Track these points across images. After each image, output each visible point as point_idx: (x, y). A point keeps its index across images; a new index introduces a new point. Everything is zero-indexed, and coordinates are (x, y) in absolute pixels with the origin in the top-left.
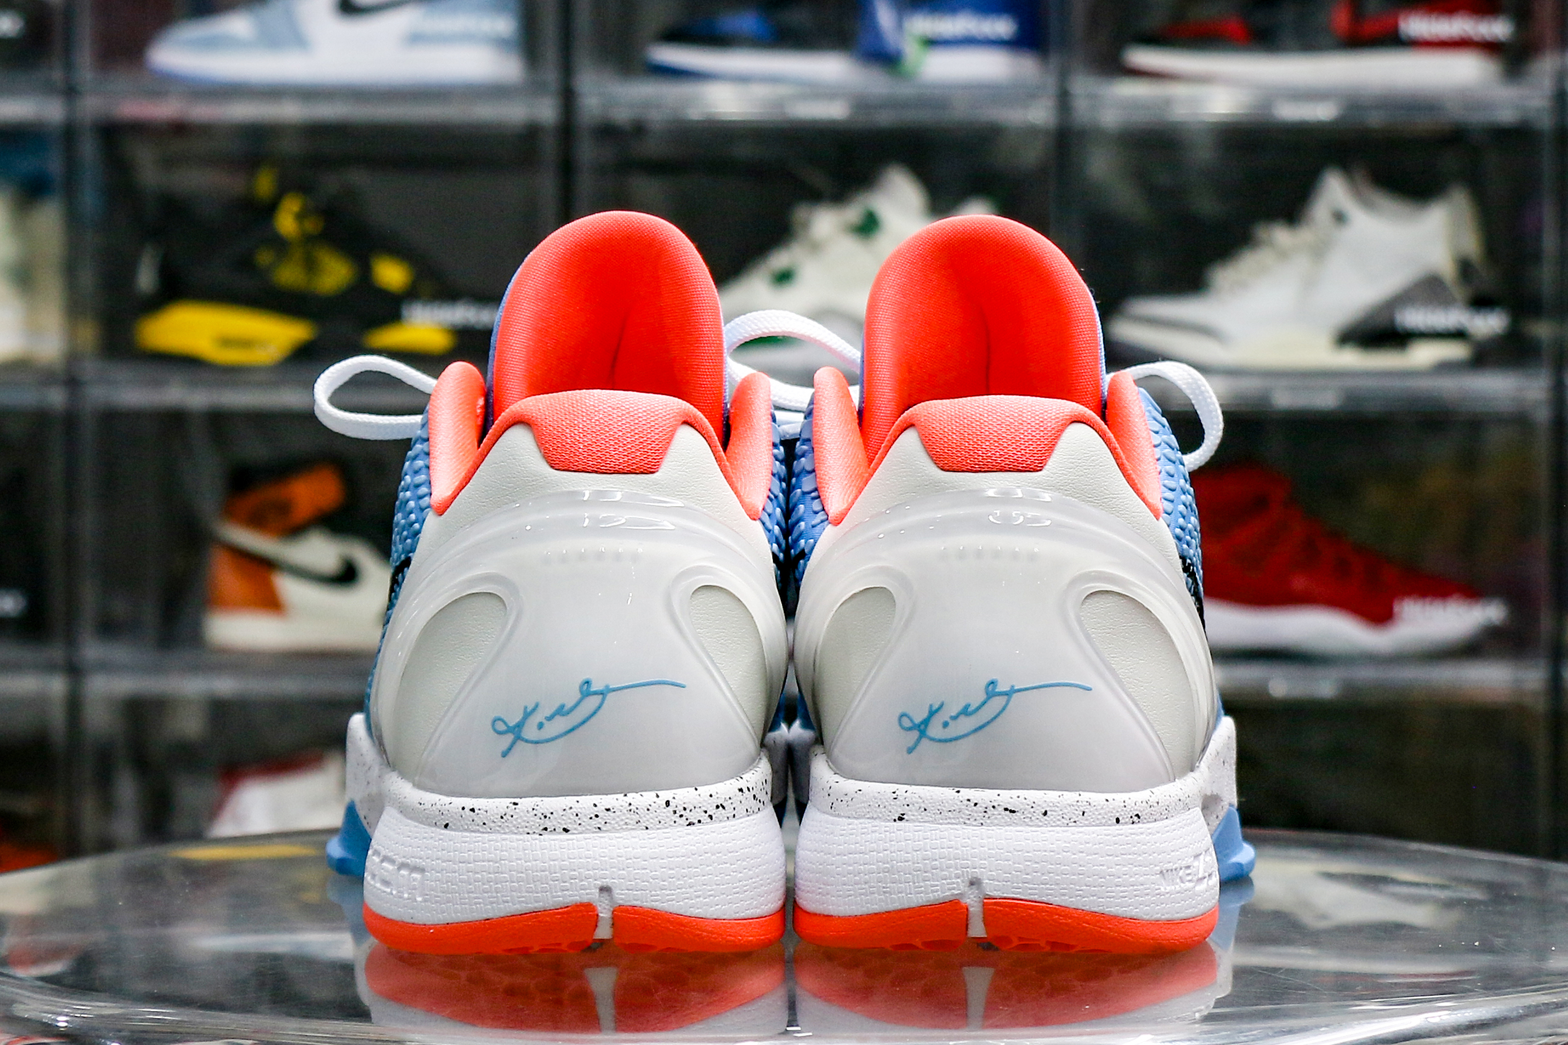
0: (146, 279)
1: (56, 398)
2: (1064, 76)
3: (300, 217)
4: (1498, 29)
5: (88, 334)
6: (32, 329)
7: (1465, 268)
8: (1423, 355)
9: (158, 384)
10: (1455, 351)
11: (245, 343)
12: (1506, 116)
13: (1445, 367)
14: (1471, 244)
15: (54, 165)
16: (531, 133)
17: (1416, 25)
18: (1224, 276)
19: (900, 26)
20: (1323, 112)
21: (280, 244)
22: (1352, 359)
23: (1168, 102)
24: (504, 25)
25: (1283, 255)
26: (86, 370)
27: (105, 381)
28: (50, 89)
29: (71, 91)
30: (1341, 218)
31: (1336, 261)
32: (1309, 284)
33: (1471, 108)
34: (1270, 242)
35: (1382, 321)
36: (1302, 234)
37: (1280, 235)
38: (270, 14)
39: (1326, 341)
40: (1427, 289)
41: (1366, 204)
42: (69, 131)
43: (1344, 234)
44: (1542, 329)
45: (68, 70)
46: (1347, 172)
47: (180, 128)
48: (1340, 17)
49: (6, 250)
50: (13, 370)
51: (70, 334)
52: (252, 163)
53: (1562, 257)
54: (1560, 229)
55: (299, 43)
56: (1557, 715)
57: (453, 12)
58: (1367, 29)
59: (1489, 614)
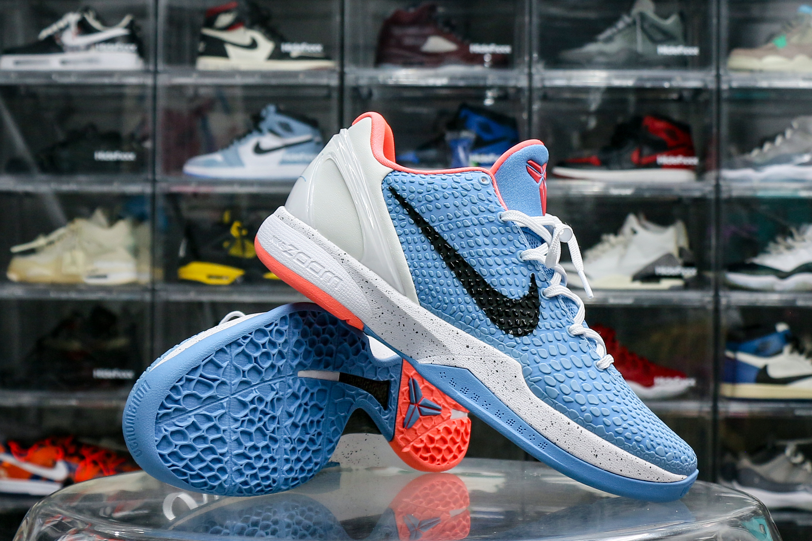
0: (182, 253)
1: (148, 297)
3: (240, 229)
4: (694, 161)
5: (160, 273)
6: (139, 271)
7: (681, 251)
8: (665, 284)
9: (186, 292)
10: (678, 283)
11: (219, 277)
12: (697, 194)
13: (673, 289)
14: (684, 242)
15: (147, 209)
17: (663, 159)
19: (467, 158)
20: (628, 192)
21: (232, 239)
22: (638, 285)
23: (569, 188)
25: (613, 246)
26: (158, 287)
27: (166, 290)
28: (146, 180)
29: (154, 182)
30: (634, 232)
31: (633, 249)
32: (622, 257)
33: (685, 190)
34: (608, 241)
35: (650, 271)
36: (620, 238)
37: (612, 238)
38: (229, 152)
39: (629, 278)
40: (667, 259)
41: (644, 227)
42: (153, 196)
43: (636, 238)
44: (710, 275)
45: (154, 173)
46: (637, 215)
47: (195, 195)
48: (635, 156)
49: (130, 241)
50: (132, 286)
51: (153, 273)
52: (222, 210)
53: (717, 247)
54: (718, 237)
55: (240, 163)
56: (715, 421)
57: (298, 152)
58: (644, 160)
59: (690, 382)
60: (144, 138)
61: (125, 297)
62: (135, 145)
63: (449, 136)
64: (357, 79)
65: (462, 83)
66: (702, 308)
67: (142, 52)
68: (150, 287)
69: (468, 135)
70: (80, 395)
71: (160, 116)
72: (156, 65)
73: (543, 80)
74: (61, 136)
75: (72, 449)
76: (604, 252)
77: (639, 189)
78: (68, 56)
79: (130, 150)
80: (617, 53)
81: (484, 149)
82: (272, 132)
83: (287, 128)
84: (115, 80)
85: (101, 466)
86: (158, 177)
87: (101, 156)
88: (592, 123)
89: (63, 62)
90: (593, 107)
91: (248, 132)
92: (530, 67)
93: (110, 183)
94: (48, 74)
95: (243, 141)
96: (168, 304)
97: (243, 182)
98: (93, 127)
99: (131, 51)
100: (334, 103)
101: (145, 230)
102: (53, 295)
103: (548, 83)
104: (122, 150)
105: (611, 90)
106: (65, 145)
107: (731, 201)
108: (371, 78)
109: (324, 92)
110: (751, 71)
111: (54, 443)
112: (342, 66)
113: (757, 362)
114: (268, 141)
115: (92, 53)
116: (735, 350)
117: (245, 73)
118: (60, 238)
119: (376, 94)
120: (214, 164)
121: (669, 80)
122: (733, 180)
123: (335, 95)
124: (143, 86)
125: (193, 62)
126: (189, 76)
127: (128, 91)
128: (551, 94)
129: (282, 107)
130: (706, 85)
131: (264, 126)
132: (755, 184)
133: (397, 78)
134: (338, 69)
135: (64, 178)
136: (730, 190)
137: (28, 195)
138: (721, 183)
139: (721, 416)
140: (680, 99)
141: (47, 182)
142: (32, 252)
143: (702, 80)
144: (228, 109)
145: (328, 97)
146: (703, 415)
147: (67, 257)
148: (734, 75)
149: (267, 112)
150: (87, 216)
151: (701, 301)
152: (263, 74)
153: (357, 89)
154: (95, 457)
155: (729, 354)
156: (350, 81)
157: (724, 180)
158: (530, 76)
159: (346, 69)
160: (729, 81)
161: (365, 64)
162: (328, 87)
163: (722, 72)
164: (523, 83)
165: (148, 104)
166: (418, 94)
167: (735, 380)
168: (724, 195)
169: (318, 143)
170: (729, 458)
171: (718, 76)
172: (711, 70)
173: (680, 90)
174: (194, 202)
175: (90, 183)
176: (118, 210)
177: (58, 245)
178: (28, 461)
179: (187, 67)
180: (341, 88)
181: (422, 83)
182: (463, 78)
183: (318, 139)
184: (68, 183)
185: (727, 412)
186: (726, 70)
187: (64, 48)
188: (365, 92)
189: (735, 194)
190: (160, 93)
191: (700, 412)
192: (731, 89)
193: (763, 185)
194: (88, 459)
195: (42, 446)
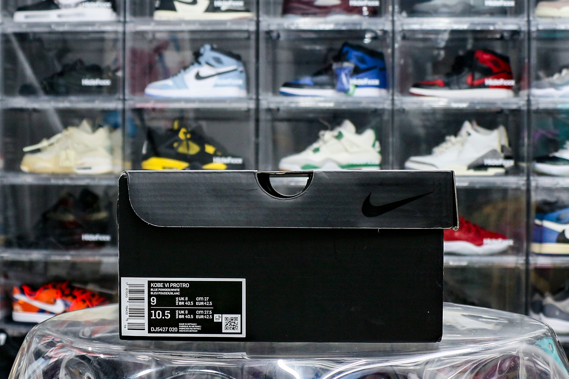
0: (144, 151)
2: (393, 95)
3: (185, 134)
4: (512, 83)
5: (128, 165)
6: (114, 165)
7: (503, 148)
8: (491, 172)
10: (501, 171)
11: (170, 167)
12: (514, 107)
13: (496, 175)
14: (505, 142)
15: (119, 120)
16: (248, 111)
17: (489, 82)
18: (436, 150)
19: (348, 82)
20: (464, 105)
21: (180, 141)
22: (472, 172)
23: (422, 102)
24: (241, 82)
25: (453, 144)
28: (119, 99)
29: (124, 100)
30: (469, 134)
31: (468, 146)
32: (460, 152)
33: (504, 104)
34: (450, 141)
35: (480, 162)
36: (459, 139)
37: (453, 139)
38: (178, 79)
39: (465, 168)
40: (493, 154)
41: (476, 130)
42: (124, 111)
43: (470, 138)
44: (524, 165)
45: (124, 94)
46: (470, 121)
47: (154, 110)
49: (107, 143)
50: (109, 174)
51: (124, 165)
52: (174, 120)
53: (529, 145)
54: (529, 137)
55: (185, 86)
56: (527, 271)
57: (227, 78)
58: (476, 82)
59: (509, 242)
60: (117, 70)
61: (105, 183)
62: (110, 75)
63: (335, 66)
64: (269, 25)
65: (344, 28)
66: (518, 189)
67: (115, 8)
69: (349, 65)
70: (73, 252)
71: (128, 54)
72: (125, 17)
73: (402, 25)
74: (59, 68)
75: (67, 291)
76: (447, 148)
77: (472, 103)
78: (63, 11)
79: (108, 78)
80: (456, 5)
81: (360, 75)
82: (208, 63)
83: (218, 61)
84: (96, 28)
85: (88, 303)
86: (127, 97)
87: (86, 82)
88: (442, 54)
89: (59, 16)
90: (442, 44)
91: (192, 64)
92: (393, 15)
93: (93, 101)
94: (49, 25)
95: (188, 70)
97: (187, 100)
98: (81, 62)
99: (107, 7)
100: (252, 43)
101: (118, 134)
102: (53, 182)
103: (406, 28)
104: (102, 78)
106: (61, 74)
107: (538, 112)
108: (279, 25)
109: (245, 35)
110: (553, 17)
111: (54, 287)
112: (258, 16)
113: (557, 227)
114: (205, 70)
115: (80, 9)
116: (541, 219)
117: (188, 22)
118: (58, 141)
119: (283, 37)
120: (167, 87)
121: (493, 24)
122: (540, 96)
123: (253, 37)
124: (116, 32)
125: (151, 15)
126: (148, 24)
127: (106, 36)
128: (408, 35)
129: (215, 46)
130: (520, 28)
131: (201, 59)
132: (556, 99)
133: (297, 24)
134: (255, 18)
135: (60, 98)
136: (538, 103)
137: (35, 110)
138: (532, 98)
139: (532, 267)
140: (502, 38)
141: (49, 101)
142: (38, 151)
143: (517, 24)
144: (178, 48)
145: (248, 38)
146: (519, 266)
147: (63, 154)
148: (540, 20)
149: (205, 50)
150: (77, 125)
151: (517, 184)
152: (201, 23)
153: (269, 33)
154: (83, 296)
155: (538, 222)
156: (264, 27)
157: (534, 96)
158: (393, 22)
159: (261, 19)
160: (537, 25)
161: (275, 14)
162: (248, 31)
163: (531, 18)
164: (388, 27)
165: (120, 45)
166: (313, 36)
167: (541, 241)
168: (534, 108)
169: (241, 72)
170: (537, 297)
171: (529, 22)
172: (523, 17)
173: (502, 32)
174: (153, 115)
175: (79, 102)
176: (99, 121)
177: (57, 146)
178: (36, 299)
179: (147, 18)
180: (257, 32)
181: (316, 28)
182: (344, 24)
183: (241, 68)
184: (63, 102)
185: (536, 264)
186: (534, 17)
187: (60, 6)
188: (274, 35)
189: (542, 106)
190: (128, 37)
191: (517, 263)
192: (538, 31)
193: (562, 100)
194: (79, 298)
195: (45, 288)
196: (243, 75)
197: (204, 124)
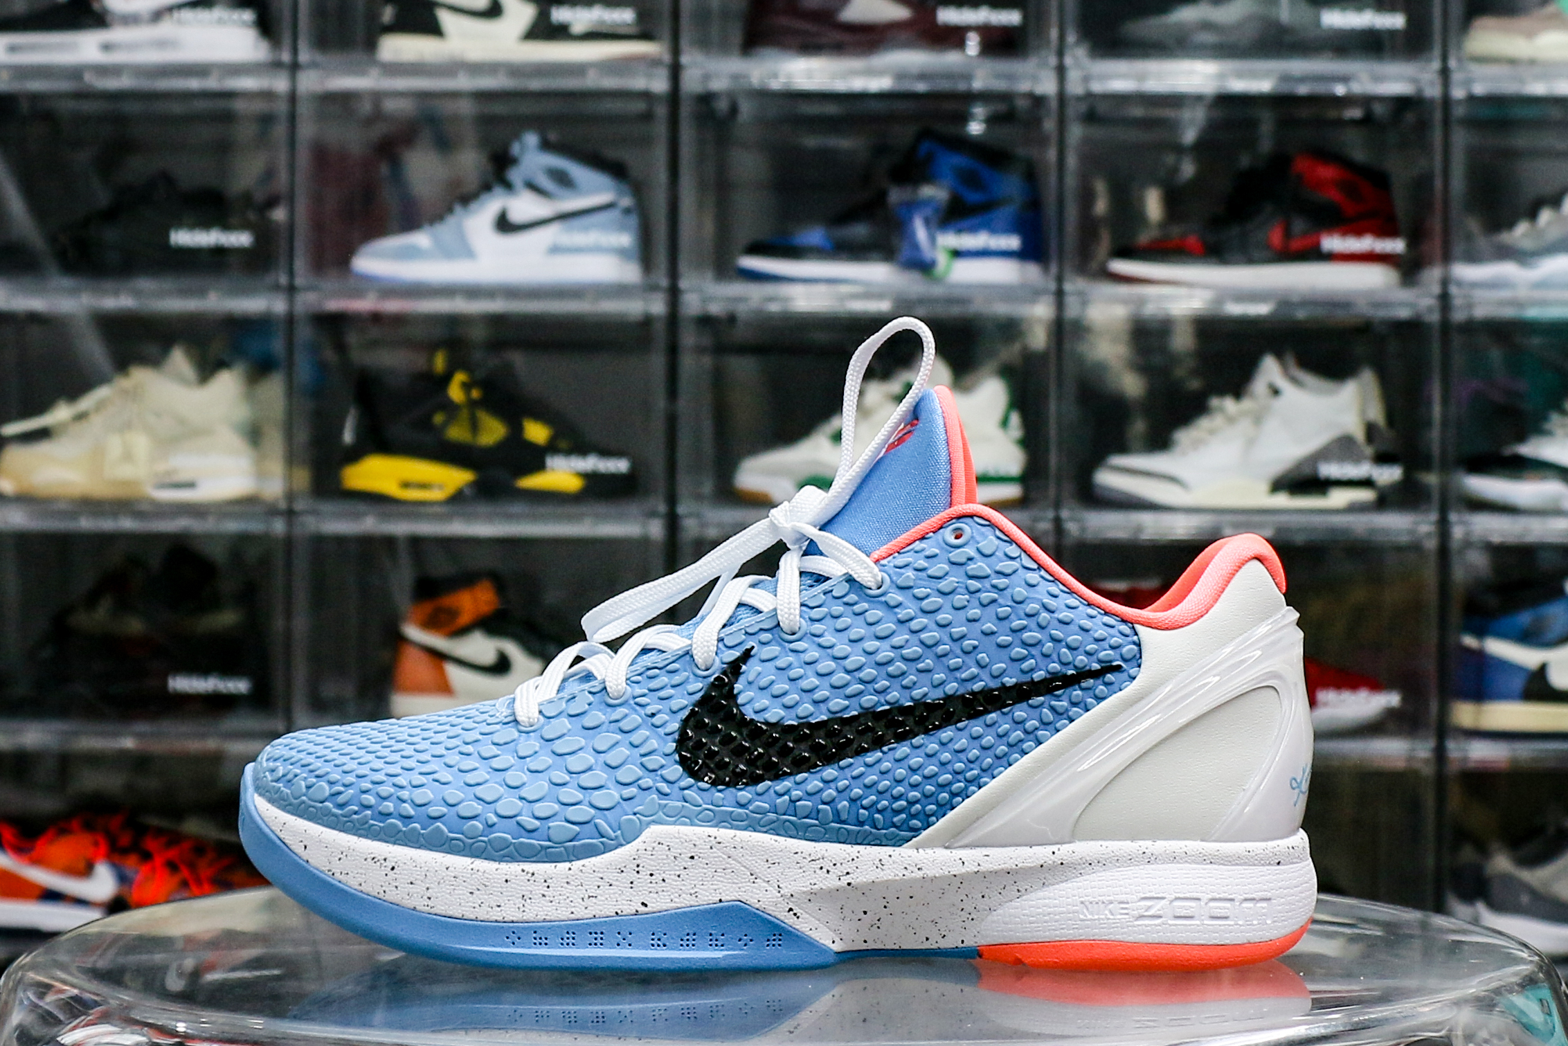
0: (348, 437)
1: (279, 527)
2: (1060, 279)
3: (466, 387)
4: (1396, 246)
5: (302, 478)
6: (261, 475)
7: (1371, 430)
8: (1339, 498)
9: (357, 516)
10: (1365, 495)
11: (423, 486)
12: (1404, 313)
13: (1353, 508)
14: (1376, 413)
15: (277, 346)
16: (647, 322)
17: (1332, 243)
18: (1183, 436)
19: (933, 240)
20: (1262, 309)
21: (450, 408)
22: (1283, 500)
23: (1142, 301)
24: (625, 239)
25: (1231, 420)
26: (299, 506)
27: (315, 513)
28: (276, 288)
29: (291, 290)
30: (1276, 392)
31: (1272, 425)
32: (1251, 442)
33: (1377, 305)
34: (1221, 410)
35: (1307, 471)
36: (1247, 404)
37: (1229, 404)
38: (445, 229)
39: (1264, 487)
40: (1343, 447)
41: (1295, 381)
42: (290, 319)
43: (1278, 403)
44: (1431, 479)
45: (291, 274)
46: (1279, 356)
47: (376, 318)
48: (1276, 236)
49: (242, 412)
50: (247, 504)
51: (289, 477)
52: (431, 347)
53: (1445, 423)
54: (1445, 401)
55: (467, 252)
56: (1441, 779)
57: (586, 229)
58: (1296, 244)
59: (1392, 699)
60: (272, 202)
61: (232, 526)
62: (252, 216)
63: (896, 196)
64: (707, 77)
65: (921, 87)
66: (1415, 547)
67: (266, 27)
68: (283, 505)
69: (934, 193)
70: (143, 727)
71: (304, 159)
72: (295, 51)
73: (1086, 79)
74: (102, 197)
75: (125, 839)
76: (1212, 432)
77: (1285, 302)
78: (116, 34)
79: (243, 226)
80: (1239, 26)
81: (966, 223)
82: (533, 187)
83: (563, 180)
84: (212, 83)
85: (185, 873)
86: (299, 281)
87: (183, 238)
88: (1188, 169)
89: (107, 47)
90: (1189, 136)
91: (486, 188)
92: (1060, 54)
93: (201, 293)
94: (76, 72)
95: (474, 206)
96: (319, 541)
97: (473, 291)
98: (166, 178)
99: (244, 24)
100: (660, 129)
101: (274, 389)
102: (86, 524)
103: (1097, 87)
104: (226, 227)
105: (1225, 101)
106: (110, 215)
107: (1472, 328)
108: (735, 77)
109: (640, 106)
110: (1512, 62)
111: (89, 827)
112: (676, 51)
113: (1526, 657)
114: (523, 206)
115: (166, 28)
116: (1481, 633)
117: (476, 68)
118: (100, 406)
119: (746, 109)
120: (412, 254)
121: (1345, 79)
122: (1475, 285)
123: (661, 111)
124: (268, 95)
125: (371, 45)
126: (363, 73)
127: (240, 106)
128: (1102, 108)
129: (553, 136)
130: (1420, 91)
131: (515, 175)
132: (1522, 293)
133: (789, 76)
134: (667, 58)
135: (108, 285)
136: (1470, 306)
137: (34, 318)
138: (1453, 290)
139: (1453, 768)
140: (1368, 120)
141: (74, 292)
142: (43, 434)
143: (1414, 80)
144: (445, 144)
145: (647, 117)
146: (1417, 765)
147: (115, 445)
148: (1477, 70)
149: (522, 149)
150: (155, 361)
151: (1411, 532)
152: (515, 70)
153: (706, 99)
154: (172, 853)
155: (1469, 641)
156: (692, 81)
157: (1460, 284)
158: (1061, 71)
159: (685, 59)
160: (1468, 82)
161: (723, 48)
162: (646, 95)
163: (1452, 63)
164: (1047, 86)
165: (280, 131)
166: (831, 109)
167: (1480, 693)
168: (1458, 316)
169: (627, 211)
170: (1468, 854)
171: (1445, 73)
172: (1429, 60)
173: (1367, 101)
174: (374, 332)
175: (161, 294)
176: (217, 348)
177: (96, 421)
178: (37, 862)
179: (358, 56)
180: (674, 96)
181: (841, 86)
182: (922, 76)
183: (626, 201)
184: (116, 293)
185: (1465, 759)
186: (1460, 60)
187: (109, 19)
188: (722, 106)
189: (1480, 312)
190: (304, 110)
191: (1410, 759)
192: (1472, 99)
193: (1538, 294)
194: (159, 860)
195: (63, 831)
196: (633, 221)
197: (518, 360)
